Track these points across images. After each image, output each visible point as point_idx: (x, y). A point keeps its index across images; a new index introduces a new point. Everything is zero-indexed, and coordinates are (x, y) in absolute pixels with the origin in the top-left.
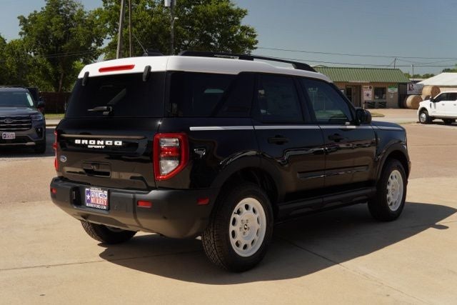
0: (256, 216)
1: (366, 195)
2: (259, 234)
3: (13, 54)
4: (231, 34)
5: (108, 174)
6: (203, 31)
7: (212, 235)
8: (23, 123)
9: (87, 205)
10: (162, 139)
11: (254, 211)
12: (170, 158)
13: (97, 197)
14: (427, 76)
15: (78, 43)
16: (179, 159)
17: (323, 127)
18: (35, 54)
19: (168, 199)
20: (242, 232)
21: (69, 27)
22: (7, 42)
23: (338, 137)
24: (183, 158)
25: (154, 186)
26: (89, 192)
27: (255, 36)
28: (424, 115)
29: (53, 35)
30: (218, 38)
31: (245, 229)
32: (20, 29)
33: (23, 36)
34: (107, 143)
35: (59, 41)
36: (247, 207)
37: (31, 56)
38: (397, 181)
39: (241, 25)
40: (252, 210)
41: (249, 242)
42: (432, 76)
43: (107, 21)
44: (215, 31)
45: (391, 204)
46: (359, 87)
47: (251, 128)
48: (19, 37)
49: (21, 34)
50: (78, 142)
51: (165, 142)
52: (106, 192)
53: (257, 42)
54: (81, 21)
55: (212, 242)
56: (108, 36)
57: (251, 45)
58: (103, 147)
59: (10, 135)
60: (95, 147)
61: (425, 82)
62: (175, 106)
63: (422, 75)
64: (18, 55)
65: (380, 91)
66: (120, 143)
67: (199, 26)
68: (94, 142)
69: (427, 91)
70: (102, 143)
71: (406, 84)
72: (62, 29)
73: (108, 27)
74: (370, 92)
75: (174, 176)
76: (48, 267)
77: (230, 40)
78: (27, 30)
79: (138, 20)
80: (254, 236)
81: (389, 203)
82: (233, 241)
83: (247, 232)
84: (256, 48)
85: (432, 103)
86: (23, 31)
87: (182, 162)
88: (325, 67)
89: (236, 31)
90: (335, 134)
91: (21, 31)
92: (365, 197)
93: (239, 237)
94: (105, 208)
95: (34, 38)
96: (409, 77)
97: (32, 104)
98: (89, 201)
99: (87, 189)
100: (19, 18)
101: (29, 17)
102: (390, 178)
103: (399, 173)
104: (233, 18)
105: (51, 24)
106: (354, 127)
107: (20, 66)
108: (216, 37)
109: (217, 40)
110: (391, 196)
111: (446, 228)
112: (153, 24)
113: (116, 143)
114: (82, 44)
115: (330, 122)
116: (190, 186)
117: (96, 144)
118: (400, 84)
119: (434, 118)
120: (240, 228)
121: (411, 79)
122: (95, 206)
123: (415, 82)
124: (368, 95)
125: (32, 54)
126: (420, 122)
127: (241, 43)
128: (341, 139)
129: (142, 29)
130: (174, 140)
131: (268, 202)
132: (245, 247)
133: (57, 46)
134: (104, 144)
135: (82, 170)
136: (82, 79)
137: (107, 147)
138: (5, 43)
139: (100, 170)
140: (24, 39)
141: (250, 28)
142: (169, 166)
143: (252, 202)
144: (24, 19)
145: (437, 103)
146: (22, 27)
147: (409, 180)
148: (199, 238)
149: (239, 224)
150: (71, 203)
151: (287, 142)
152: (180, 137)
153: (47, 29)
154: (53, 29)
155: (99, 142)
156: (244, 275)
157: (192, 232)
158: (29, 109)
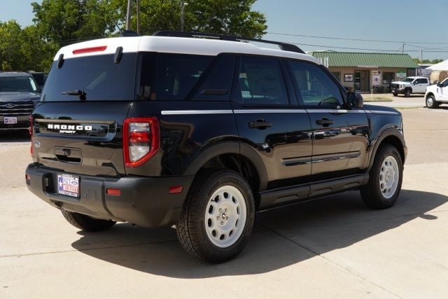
0: (236, 206)
1: (358, 182)
2: (238, 225)
3: (26, 40)
4: (242, 19)
5: (78, 160)
6: (212, 16)
7: (186, 222)
8: (25, 107)
9: (60, 192)
10: (132, 124)
11: (234, 200)
12: (141, 143)
13: (68, 184)
14: (436, 62)
15: (90, 29)
16: (150, 145)
17: (310, 111)
18: (48, 40)
19: (138, 187)
20: (219, 222)
21: (82, 13)
22: (22, 28)
23: (327, 122)
24: (153, 144)
25: (124, 173)
26: (61, 179)
27: (265, 21)
28: (430, 100)
29: (66, 22)
30: (228, 23)
31: (223, 218)
32: (33, 15)
33: (37, 22)
34: (78, 128)
35: (72, 27)
36: (226, 195)
37: (45, 43)
38: (392, 167)
39: (251, 11)
40: (231, 199)
41: (227, 232)
42: (441, 61)
43: (118, 7)
44: (225, 17)
45: (385, 191)
46: (367, 72)
47: (230, 112)
48: (33, 23)
49: (34, 20)
50: (50, 126)
51: (136, 127)
52: (77, 179)
53: (266, 27)
54: (94, 7)
55: (186, 229)
56: (119, 22)
57: (260, 31)
58: (74, 132)
59: (12, 120)
60: (67, 132)
61: (433, 67)
62: (147, 89)
63: (431, 61)
64: (32, 40)
65: (389, 75)
66: (90, 128)
67: (209, 11)
68: (66, 126)
69: (435, 76)
70: (73, 127)
71: (414, 69)
72: (75, 15)
73: (119, 12)
74: (379, 77)
75: (145, 162)
76: (20, 256)
77: (239, 25)
78: (40, 16)
79: (148, 6)
80: (233, 227)
81: (382, 190)
82: (209, 230)
83: (226, 222)
84: (265, 33)
85: (439, 88)
86: (37, 18)
87: (153, 148)
88: (334, 52)
89: (245, 17)
90: (324, 119)
91: (34, 17)
92: (357, 184)
93: (216, 226)
94: (76, 195)
95: (48, 25)
96: (419, 62)
97: (35, 88)
98: (61, 188)
99: (59, 176)
100: (32, 4)
101: (43, 4)
102: (384, 164)
103: (394, 159)
104: (243, 4)
105: (64, 11)
106: (345, 111)
107: (34, 53)
108: (226, 23)
109: (227, 25)
110: (385, 183)
111: (435, 218)
112: (164, 9)
113: (86, 128)
114: (94, 30)
115: (319, 106)
116: (162, 174)
117: (67, 130)
118: (408, 69)
119: (441, 102)
120: (218, 217)
121: (421, 65)
122: (67, 193)
123: (424, 67)
124: (376, 80)
125: (46, 40)
126: (427, 107)
127: (251, 28)
128: (329, 124)
129: (152, 15)
130: (145, 125)
131: (250, 192)
132: (222, 237)
133: (70, 32)
134: (75, 130)
135: (54, 156)
136: (57, 61)
137: (77, 131)
138: (20, 29)
139: (71, 156)
140: (38, 26)
141: (260, 14)
142: (139, 152)
143: (232, 190)
144: (38, 5)
145: (444, 88)
146: (36, 13)
147: (405, 166)
148: (174, 226)
149: (216, 212)
150: (44, 190)
151: (270, 126)
152: (151, 122)
153: (60, 16)
154: (66, 15)
155: (70, 127)
156: (220, 267)
157: (166, 221)
158: (32, 93)
